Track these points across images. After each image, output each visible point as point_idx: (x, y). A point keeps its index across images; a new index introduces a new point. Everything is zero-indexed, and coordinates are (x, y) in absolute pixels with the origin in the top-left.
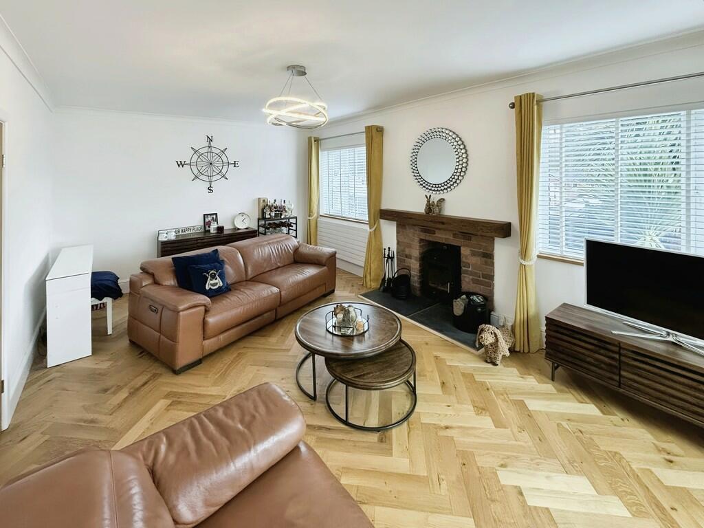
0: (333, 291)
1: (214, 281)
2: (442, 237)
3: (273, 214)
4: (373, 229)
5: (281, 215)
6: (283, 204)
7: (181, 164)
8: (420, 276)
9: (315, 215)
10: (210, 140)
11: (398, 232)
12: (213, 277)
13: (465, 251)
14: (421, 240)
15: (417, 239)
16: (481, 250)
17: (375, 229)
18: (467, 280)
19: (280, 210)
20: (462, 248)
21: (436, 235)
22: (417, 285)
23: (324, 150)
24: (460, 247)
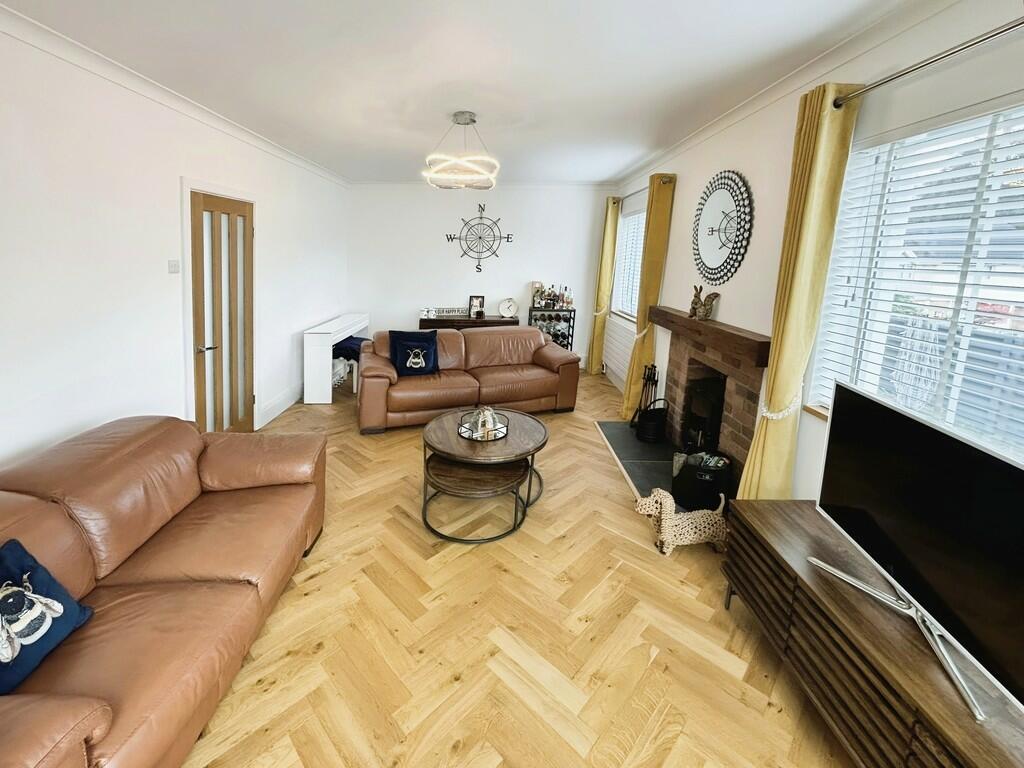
0: (571, 409)
1: (416, 360)
2: (712, 358)
3: (543, 303)
4: (642, 334)
5: (554, 305)
6: (563, 291)
7: (450, 238)
8: (683, 415)
9: (604, 310)
10: (482, 209)
11: (672, 344)
12: (417, 356)
13: (730, 384)
14: (692, 361)
15: (687, 357)
16: (747, 387)
17: (645, 336)
18: (725, 432)
19: (555, 298)
20: (728, 380)
21: (706, 354)
22: (678, 427)
23: (625, 216)
24: (726, 377)
